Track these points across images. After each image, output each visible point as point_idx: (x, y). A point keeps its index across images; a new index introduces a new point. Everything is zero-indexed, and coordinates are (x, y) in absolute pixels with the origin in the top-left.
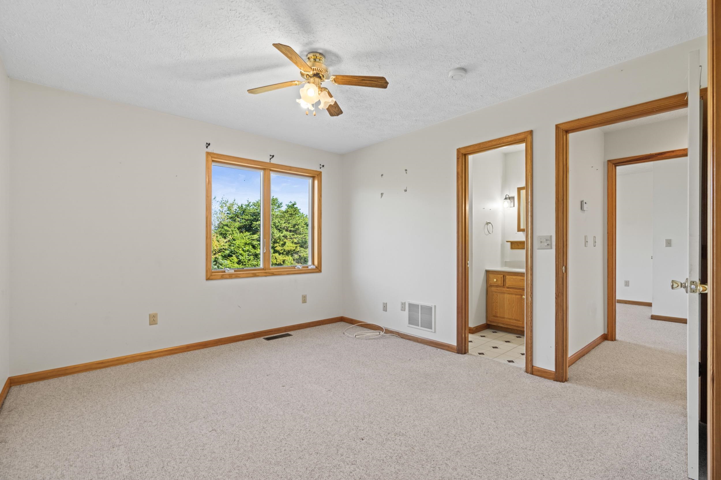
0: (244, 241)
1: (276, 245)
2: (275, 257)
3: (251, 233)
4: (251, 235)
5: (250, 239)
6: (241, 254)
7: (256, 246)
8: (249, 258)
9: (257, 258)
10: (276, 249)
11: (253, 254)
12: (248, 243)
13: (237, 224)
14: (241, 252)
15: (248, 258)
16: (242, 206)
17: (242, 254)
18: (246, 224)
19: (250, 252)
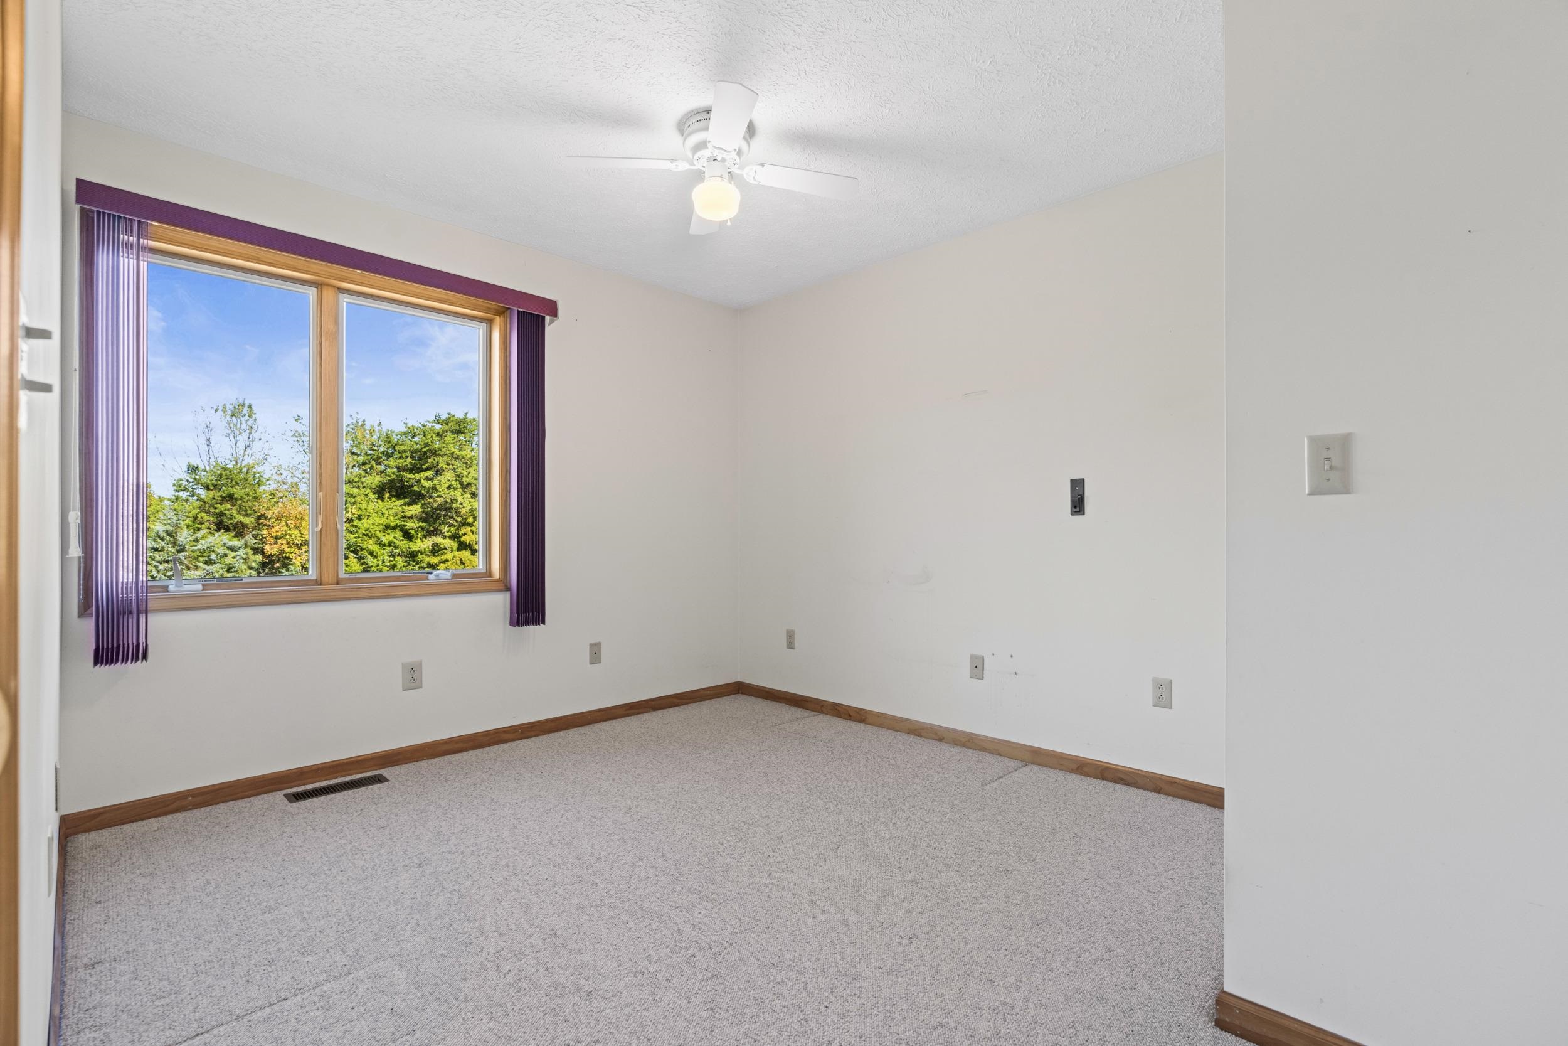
0: (384, 519)
1: (463, 530)
2: (461, 559)
3: (407, 500)
4: (404, 505)
5: (399, 516)
6: (371, 553)
7: (412, 532)
8: (392, 563)
9: (414, 561)
10: (462, 539)
11: (403, 552)
12: (392, 524)
13: (375, 480)
14: (374, 547)
15: (390, 561)
16: (388, 436)
17: (373, 551)
18: (394, 479)
19: (396, 547)
